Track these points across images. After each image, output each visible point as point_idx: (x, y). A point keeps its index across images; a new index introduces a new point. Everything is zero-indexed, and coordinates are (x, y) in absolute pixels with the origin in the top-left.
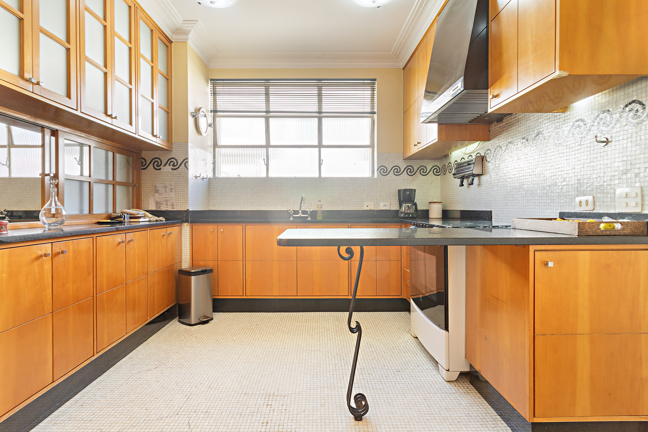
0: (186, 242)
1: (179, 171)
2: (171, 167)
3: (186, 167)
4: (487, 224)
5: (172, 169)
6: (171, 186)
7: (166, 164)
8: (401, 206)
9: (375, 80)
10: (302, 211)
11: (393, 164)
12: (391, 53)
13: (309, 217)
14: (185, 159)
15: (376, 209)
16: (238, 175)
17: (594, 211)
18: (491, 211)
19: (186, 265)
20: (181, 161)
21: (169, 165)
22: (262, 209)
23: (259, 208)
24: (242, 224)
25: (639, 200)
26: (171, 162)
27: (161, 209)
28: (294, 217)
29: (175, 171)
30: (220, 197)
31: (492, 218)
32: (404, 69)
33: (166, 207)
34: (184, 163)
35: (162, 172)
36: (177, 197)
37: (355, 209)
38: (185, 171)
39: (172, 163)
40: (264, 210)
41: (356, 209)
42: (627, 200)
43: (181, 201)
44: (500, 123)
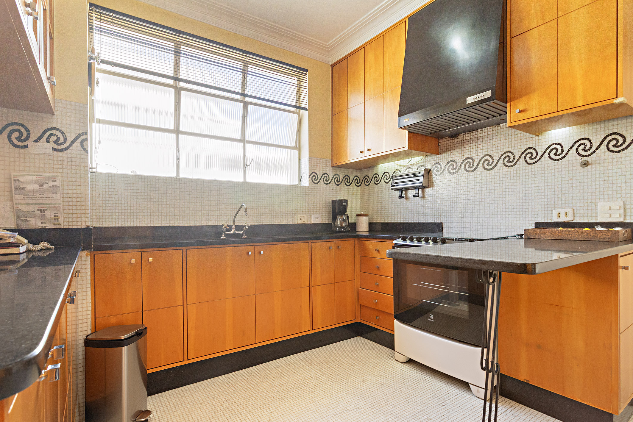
0: (84, 286)
1: (69, 155)
2: (52, 145)
3: (84, 149)
4: (436, 235)
5: (54, 149)
6: (55, 181)
7: (39, 138)
8: (334, 219)
9: (306, 70)
10: (235, 226)
11: (323, 172)
12: (328, 44)
13: (244, 235)
14: (83, 134)
15: (308, 223)
16: (132, 172)
17: (574, 222)
18: (442, 223)
19: (85, 329)
20: (74, 136)
21: (48, 141)
22: (179, 225)
23: (173, 222)
24: (180, 248)
25: (622, 211)
26: (51, 135)
27: (28, 226)
28: (226, 235)
29: (60, 154)
30: (110, 205)
31: (442, 230)
32: (333, 66)
33: (42, 223)
34: (79, 141)
35: (30, 154)
36: (66, 203)
37: (288, 223)
38: (83, 156)
39: (54, 138)
40: (181, 225)
41: (290, 223)
42: (610, 212)
43: (74, 211)
44: (454, 138)
